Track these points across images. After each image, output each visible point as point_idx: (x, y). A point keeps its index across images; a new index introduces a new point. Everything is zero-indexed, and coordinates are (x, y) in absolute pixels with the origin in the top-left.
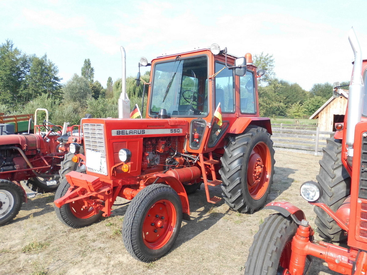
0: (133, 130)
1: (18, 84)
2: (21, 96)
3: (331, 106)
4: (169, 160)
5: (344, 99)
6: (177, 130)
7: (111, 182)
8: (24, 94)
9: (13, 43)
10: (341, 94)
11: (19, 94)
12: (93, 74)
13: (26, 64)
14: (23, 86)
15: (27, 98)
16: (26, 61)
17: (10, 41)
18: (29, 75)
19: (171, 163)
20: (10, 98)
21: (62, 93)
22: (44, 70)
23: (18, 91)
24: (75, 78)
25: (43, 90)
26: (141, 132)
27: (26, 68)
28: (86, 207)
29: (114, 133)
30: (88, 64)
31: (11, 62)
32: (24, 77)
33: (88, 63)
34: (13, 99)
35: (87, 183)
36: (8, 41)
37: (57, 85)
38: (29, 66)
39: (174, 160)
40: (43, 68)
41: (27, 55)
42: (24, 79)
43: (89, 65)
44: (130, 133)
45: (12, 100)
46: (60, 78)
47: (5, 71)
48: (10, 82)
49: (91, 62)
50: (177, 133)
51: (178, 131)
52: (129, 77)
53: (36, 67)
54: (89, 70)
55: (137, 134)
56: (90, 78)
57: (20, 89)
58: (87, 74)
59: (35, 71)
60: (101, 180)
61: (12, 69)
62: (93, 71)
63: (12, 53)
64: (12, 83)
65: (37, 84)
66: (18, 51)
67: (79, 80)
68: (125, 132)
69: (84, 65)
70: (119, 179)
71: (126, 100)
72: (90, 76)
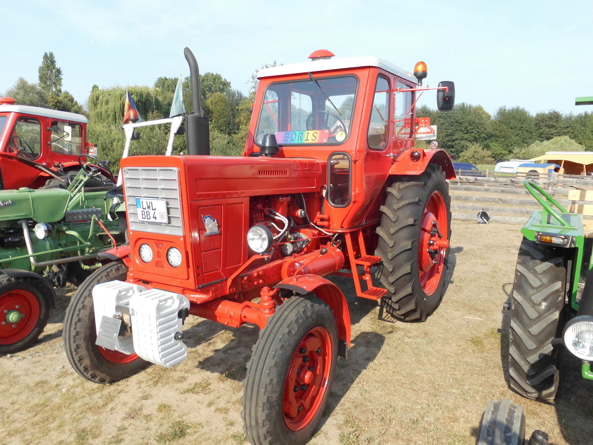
12: (61, 79)
24: (21, 85)
30: (49, 61)
33: (50, 59)
43: (52, 63)
49: (56, 59)
52: (115, 87)
54: (52, 72)
56: (56, 87)
58: (50, 79)
62: (60, 74)
67: (28, 90)
69: (43, 62)
72: (54, 83)
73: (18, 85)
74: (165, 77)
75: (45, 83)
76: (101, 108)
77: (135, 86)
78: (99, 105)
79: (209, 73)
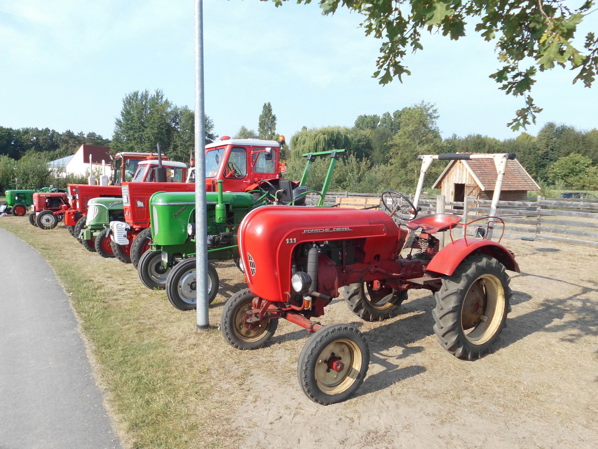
3: (452, 173)
9: (163, 94)
12: (275, 124)
13: (177, 118)
16: (177, 115)
17: (159, 92)
24: (243, 132)
27: (177, 124)
31: (160, 118)
33: (268, 108)
38: (180, 121)
41: (178, 107)
43: (270, 111)
47: (152, 129)
49: (272, 108)
52: (312, 128)
54: (269, 119)
56: (271, 131)
58: (267, 124)
59: (185, 127)
61: (161, 127)
62: (275, 120)
63: (161, 106)
66: (168, 103)
69: (263, 111)
72: (270, 128)
73: (241, 132)
74: (365, 115)
75: (263, 128)
76: (299, 148)
77: (329, 127)
78: (298, 145)
79: (406, 108)
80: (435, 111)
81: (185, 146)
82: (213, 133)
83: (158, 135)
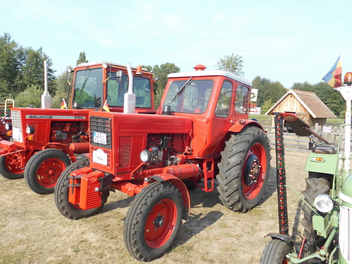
0: (43, 116)
1: (14, 74)
2: (17, 85)
3: (283, 104)
4: (74, 137)
5: (294, 98)
6: (80, 117)
7: (24, 147)
8: (19, 84)
9: (10, 36)
10: (291, 93)
11: (15, 84)
13: (22, 56)
14: (18, 76)
15: (23, 88)
16: (22, 53)
18: (25, 67)
19: (75, 139)
20: (6, 87)
21: (55, 84)
22: (39, 62)
23: (14, 81)
25: (37, 81)
26: (50, 117)
27: (22, 60)
28: (12, 164)
29: (28, 117)
31: (8, 54)
32: (20, 68)
33: (83, 56)
34: (9, 88)
35: (7, 146)
36: (6, 33)
37: (51, 76)
38: (25, 58)
39: (79, 137)
40: (38, 60)
41: (23, 48)
42: (20, 70)
43: (84, 58)
44: (40, 117)
45: (9, 90)
46: (54, 70)
47: (2, 62)
48: (7, 73)
49: (86, 56)
50: (80, 119)
51: (82, 118)
53: (32, 59)
55: (46, 118)
57: (16, 80)
59: (30, 62)
60: (16, 145)
61: (9, 61)
63: (9, 45)
64: (9, 73)
65: (32, 75)
66: (15, 43)
68: (36, 116)
69: (80, 58)
70: (32, 146)
71: (47, 96)
79: (168, 63)
80: (241, 61)
81: (30, 76)
82: (52, 69)
83: (7, 66)
